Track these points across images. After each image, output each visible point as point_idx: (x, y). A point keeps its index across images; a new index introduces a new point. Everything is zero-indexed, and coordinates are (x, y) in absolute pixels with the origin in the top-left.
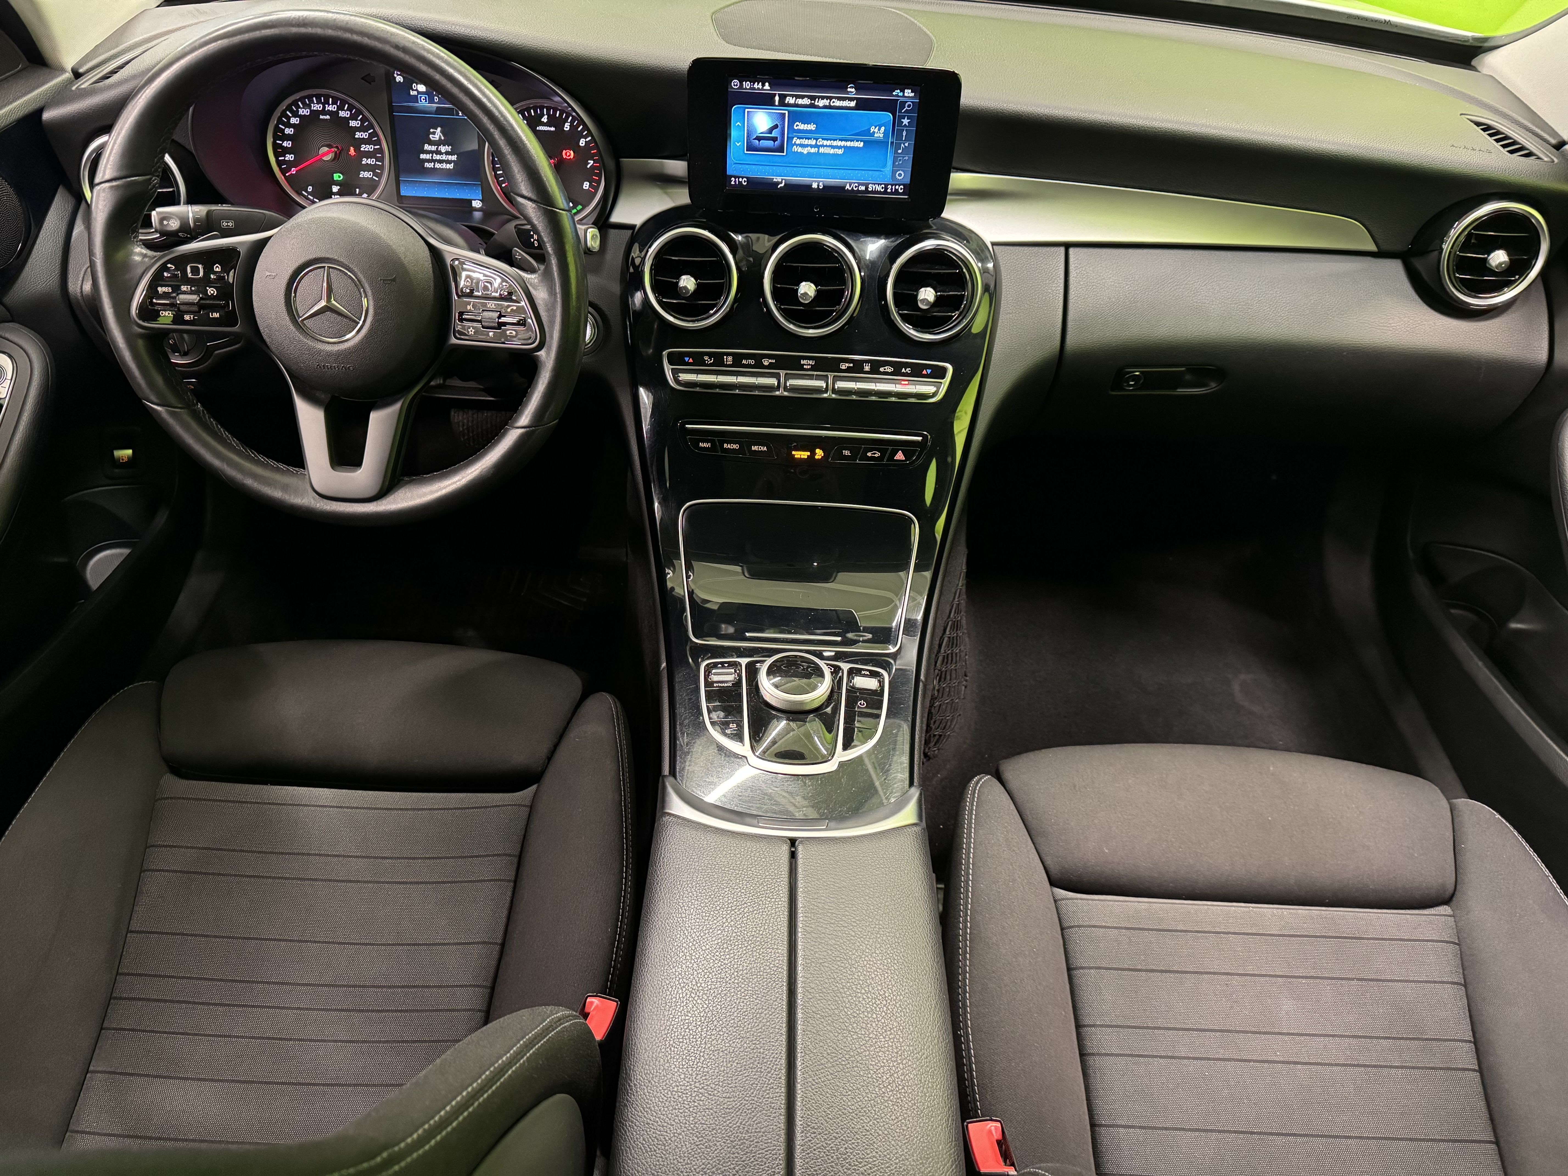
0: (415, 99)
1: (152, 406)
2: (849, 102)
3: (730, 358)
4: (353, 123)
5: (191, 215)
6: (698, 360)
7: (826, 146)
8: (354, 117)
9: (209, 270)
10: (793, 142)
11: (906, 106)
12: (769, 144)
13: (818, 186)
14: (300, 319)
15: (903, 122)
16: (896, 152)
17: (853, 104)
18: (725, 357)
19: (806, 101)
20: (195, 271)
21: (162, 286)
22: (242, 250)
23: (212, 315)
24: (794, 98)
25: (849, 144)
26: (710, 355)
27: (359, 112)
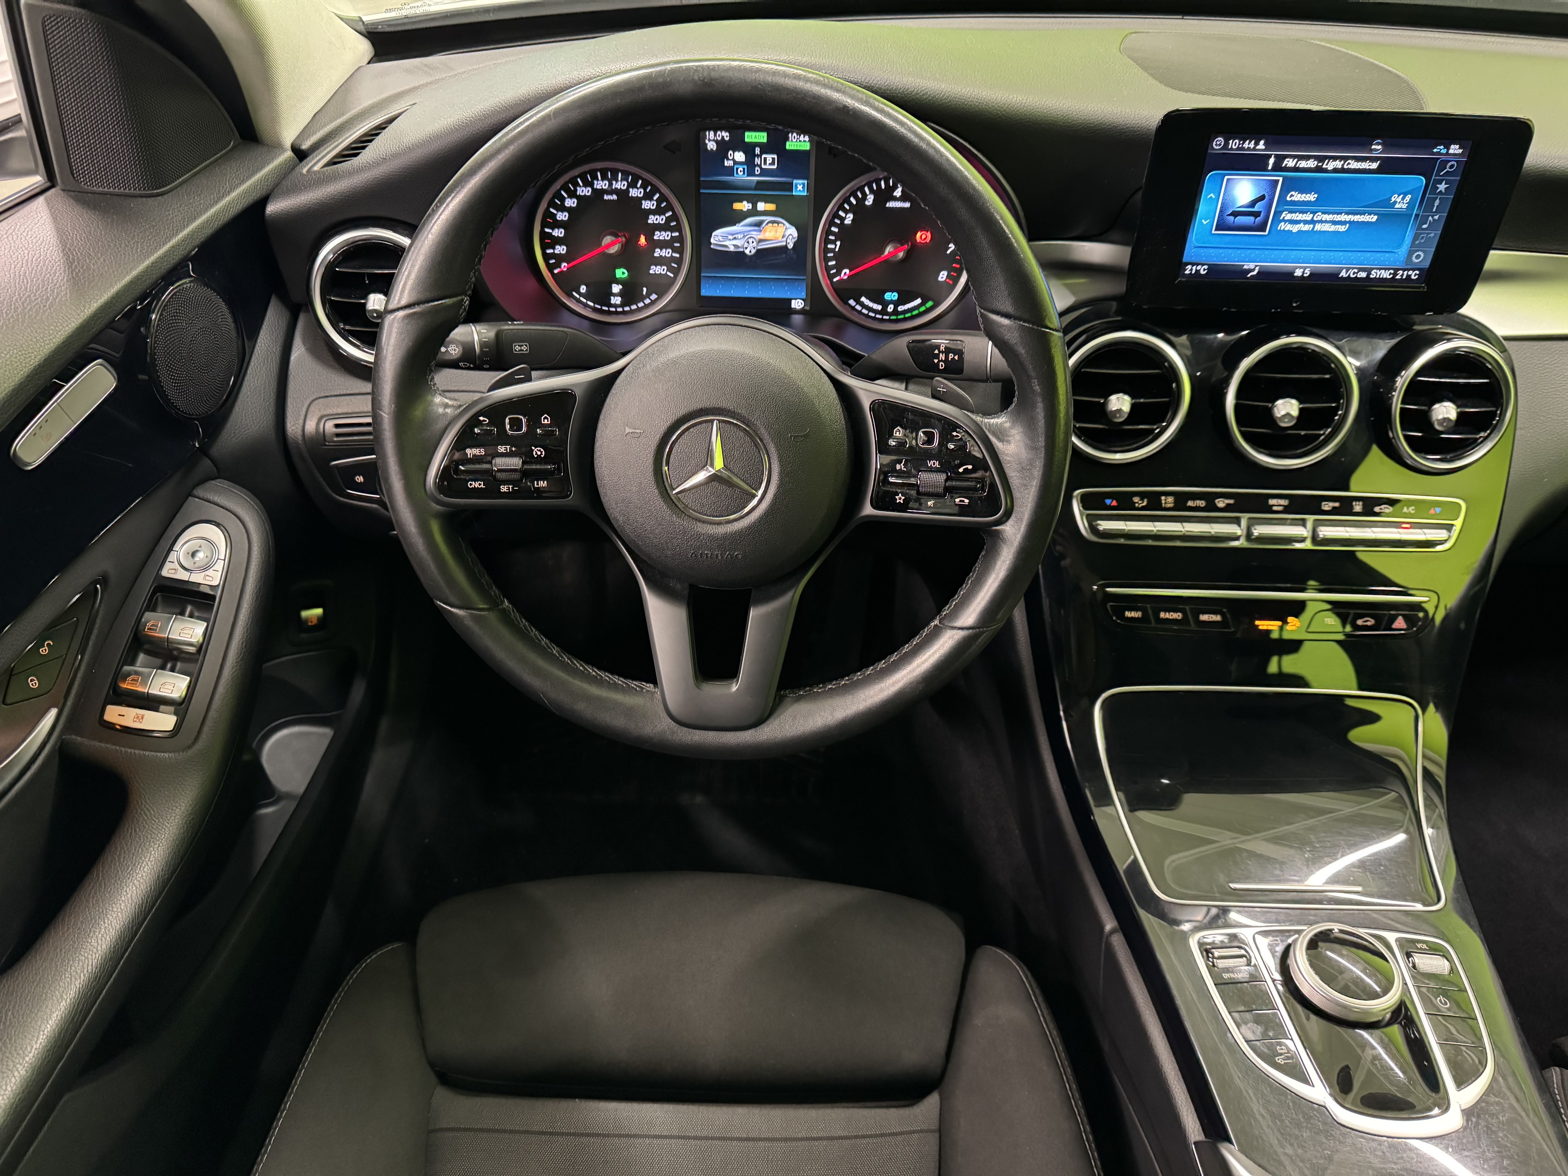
0: (730, 171)
1: (452, 610)
2: (1371, 163)
3: (1171, 499)
4: (647, 205)
5: (476, 338)
6: (1125, 502)
7: (1326, 222)
8: (648, 197)
9: (534, 423)
10: (1281, 218)
11: (1448, 167)
12: (1250, 219)
13: (1303, 273)
14: (674, 492)
15: (1438, 188)
16: (1419, 228)
17: (1374, 166)
18: (1163, 498)
19: (1312, 164)
20: (517, 425)
21: (471, 447)
22: (578, 393)
23: (538, 484)
24: (1296, 160)
25: (1357, 218)
26: (1142, 495)
27: (655, 190)
